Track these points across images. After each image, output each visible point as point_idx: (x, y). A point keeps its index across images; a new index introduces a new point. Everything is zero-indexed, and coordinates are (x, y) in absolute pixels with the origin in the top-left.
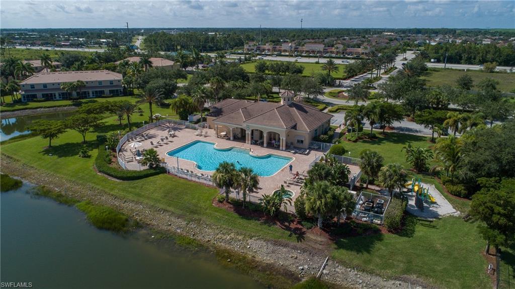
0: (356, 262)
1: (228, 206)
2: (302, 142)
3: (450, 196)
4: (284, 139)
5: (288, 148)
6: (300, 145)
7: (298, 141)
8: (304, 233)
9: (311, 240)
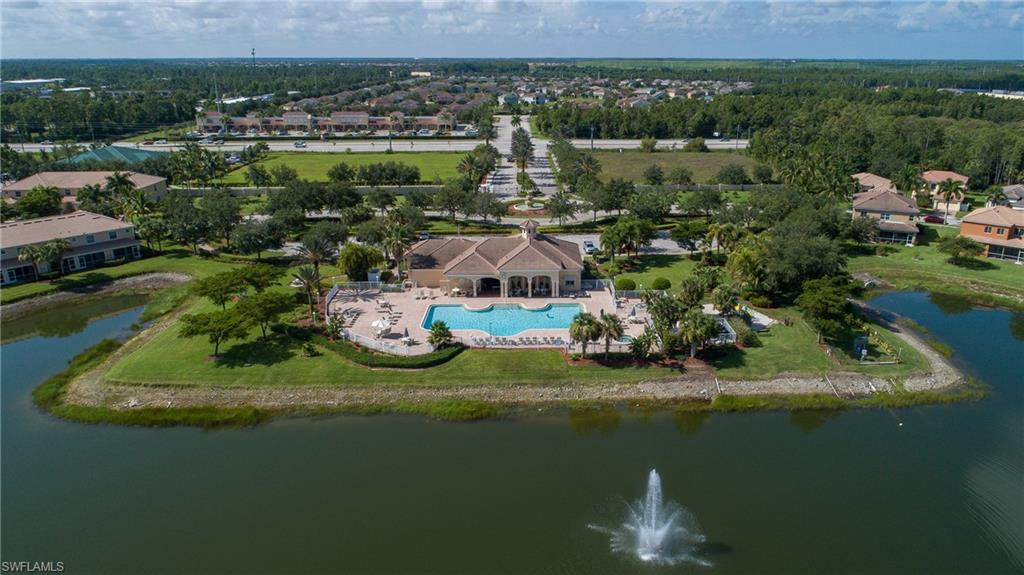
0: (740, 375)
1: (588, 362)
2: (572, 283)
3: (759, 309)
4: (558, 282)
5: (562, 293)
6: (571, 288)
7: (568, 283)
8: (682, 365)
9: (692, 369)
